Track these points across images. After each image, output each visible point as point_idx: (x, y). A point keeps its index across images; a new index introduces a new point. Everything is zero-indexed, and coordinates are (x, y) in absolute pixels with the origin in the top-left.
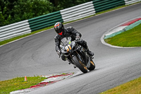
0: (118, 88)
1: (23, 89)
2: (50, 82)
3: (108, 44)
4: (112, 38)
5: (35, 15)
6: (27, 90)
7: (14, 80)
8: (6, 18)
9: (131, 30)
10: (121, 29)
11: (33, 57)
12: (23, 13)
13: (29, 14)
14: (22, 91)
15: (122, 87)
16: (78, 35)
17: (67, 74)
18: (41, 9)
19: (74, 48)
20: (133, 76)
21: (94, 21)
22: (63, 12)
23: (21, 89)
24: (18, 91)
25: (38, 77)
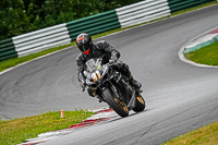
0: (205, 128)
1: (58, 129)
2: (101, 120)
3: (190, 62)
4: (196, 52)
5: (78, 17)
6: (64, 131)
7: (44, 115)
8: (32, 21)
10: (210, 38)
11: (73, 80)
12: (58, 13)
13: (67, 14)
14: (58, 133)
15: (211, 128)
16: (114, 54)
19: (106, 76)
21: (168, 25)
23: (55, 130)
24: (50, 133)
25: (81, 111)
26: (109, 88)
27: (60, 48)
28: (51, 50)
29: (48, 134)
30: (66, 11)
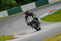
0: (46, 40)
2: (17, 37)
3: (41, 21)
5: (10, 8)
7: (1, 36)
9: (51, 15)
10: (47, 14)
11: (9, 26)
12: (5, 7)
13: (7, 8)
15: (48, 39)
17: (24, 34)
18: (12, 5)
20: (53, 34)
22: (22, 7)
25: (11, 35)
26: (34, 23)
27: (5, 17)
28: (3, 18)
30: (7, 7)
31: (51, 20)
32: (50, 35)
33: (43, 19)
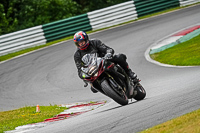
0: (168, 123)
1: (34, 123)
3: (155, 62)
4: (161, 53)
6: (40, 124)
7: (21, 110)
8: (11, 23)
9: (188, 42)
10: (173, 40)
11: (48, 78)
13: (44, 18)
14: (33, 126)
15: (174, 123)
17: (96, 103)
20: (191, 107)
22: (92, 15)
23: (32, 123)
24: (27, 126)
25: (56, 106)
27: (36, 48)
28: (27, 50)
29: (24, 127)
30: (43, 15)
31: (185, 61)
32: (182, 107)
33: (160, 56)
